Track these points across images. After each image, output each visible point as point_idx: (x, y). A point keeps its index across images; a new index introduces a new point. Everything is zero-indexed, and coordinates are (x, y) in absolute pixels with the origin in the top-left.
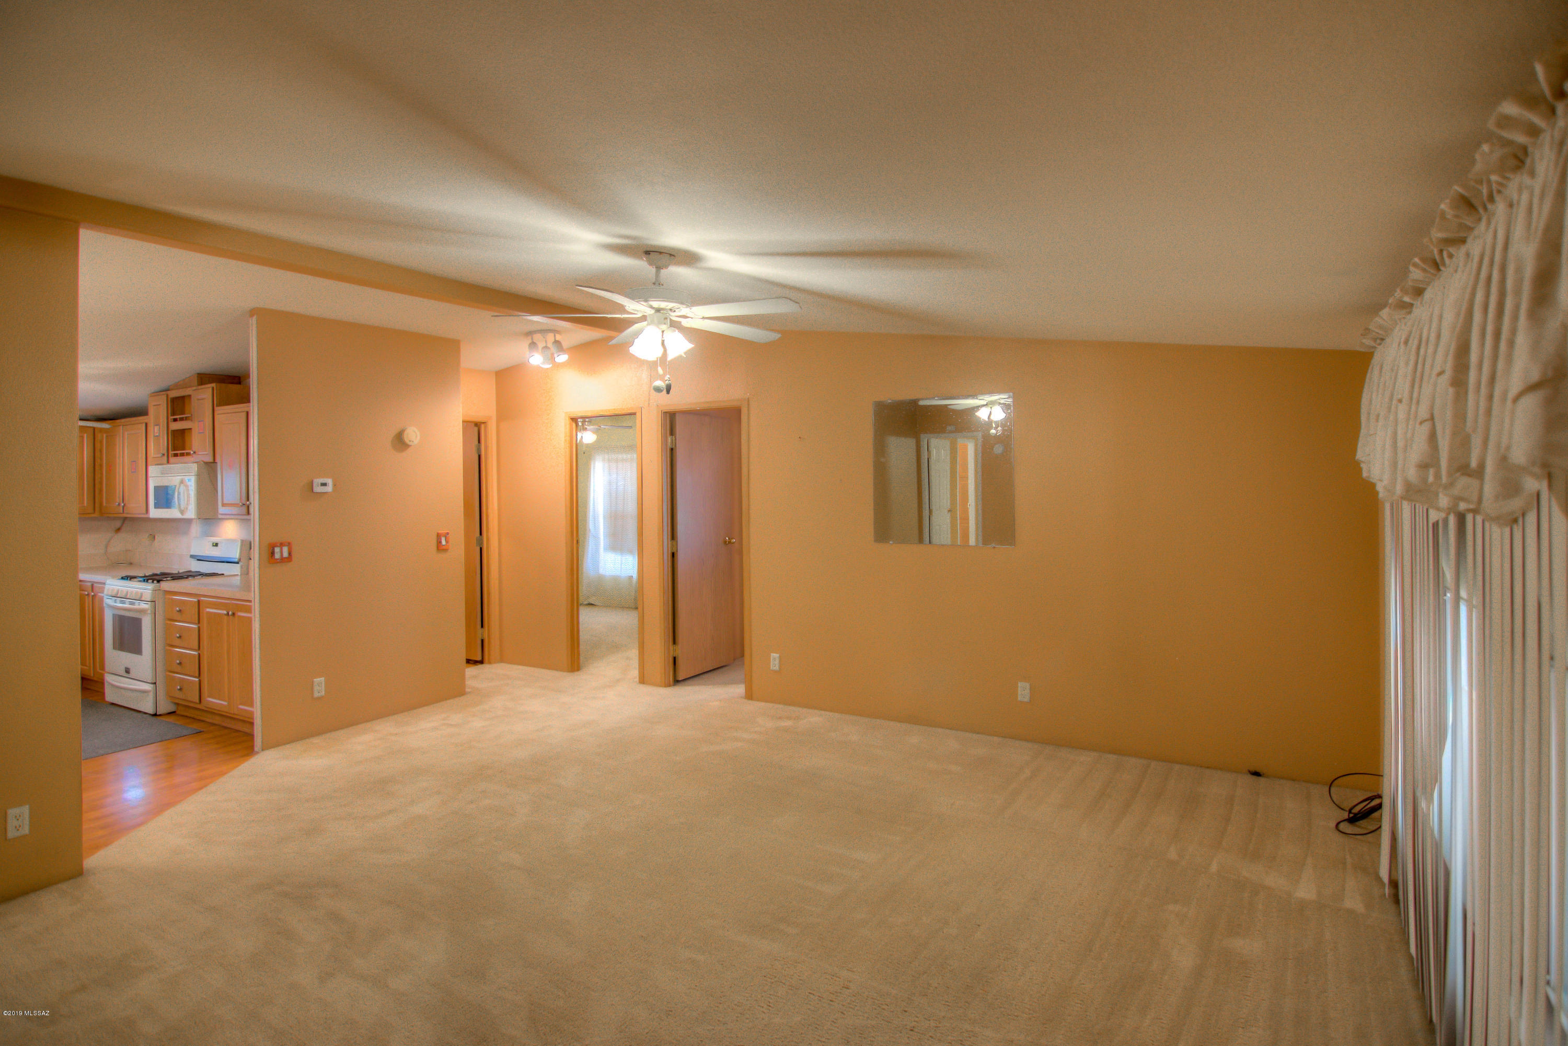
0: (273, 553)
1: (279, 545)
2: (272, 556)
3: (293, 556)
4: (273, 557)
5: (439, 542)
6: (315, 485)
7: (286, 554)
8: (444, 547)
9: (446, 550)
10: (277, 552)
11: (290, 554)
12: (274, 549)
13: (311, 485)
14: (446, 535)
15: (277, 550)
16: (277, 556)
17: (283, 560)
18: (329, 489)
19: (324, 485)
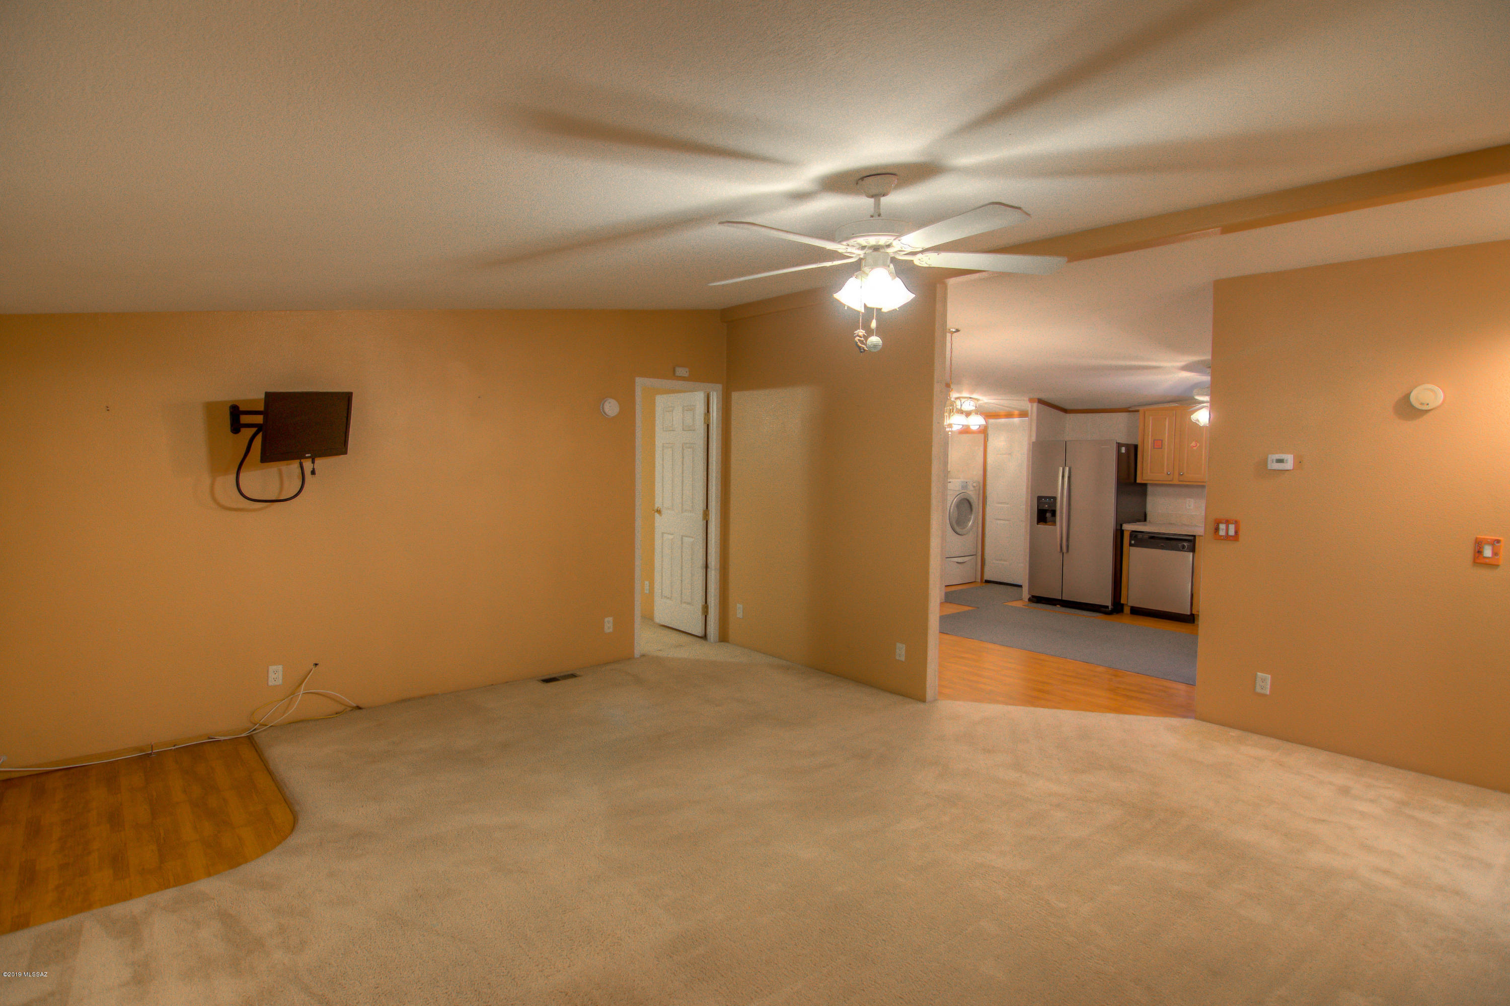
0: (1217, 529)
1: (1224, 521)
2: (1215, 532)
3: (1240, 535)
4: (1217, 533)
5: (1479, 552)
6: (1269, 462)
7: (1232, 532)
8: (1487, 560)
9: (1492, 565)
10: (1223, 529)
11: (1236, 532)
12: (1218, 525)
13: (1265, 462)
14: (1495, 543)
15: (1222, 527)
16: (1222, 533)
17: (1227, 537)
18: (1289, 465)
19: (1280, 461)
